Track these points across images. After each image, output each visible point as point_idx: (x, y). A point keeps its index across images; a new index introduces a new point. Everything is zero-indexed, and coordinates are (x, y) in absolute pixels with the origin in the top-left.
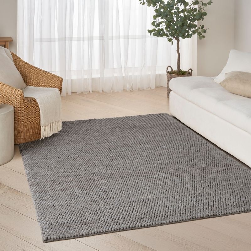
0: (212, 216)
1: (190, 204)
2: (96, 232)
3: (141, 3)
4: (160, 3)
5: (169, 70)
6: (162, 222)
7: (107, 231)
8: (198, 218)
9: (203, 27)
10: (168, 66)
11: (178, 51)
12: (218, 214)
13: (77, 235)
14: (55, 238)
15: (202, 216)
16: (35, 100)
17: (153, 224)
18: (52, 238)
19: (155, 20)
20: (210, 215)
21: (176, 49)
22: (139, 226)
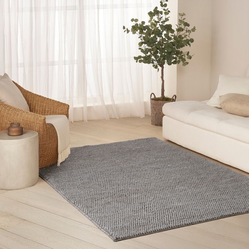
0: (237, 214)
1: (215, 207)
2: (152, 231)
3: (125, 31)
4: (147, 30)
5: (153, 97)
6: (200, 220)
7: (160, 229)
8: (226, 216)
9: (188, 53)
10: (151, 93)
11: (162, 77)
12: (240, 212)
13: (139, 234)
14: (123, 238)
15: (229, 214)
16: (52, 125)
17: (193, 222)
18: (120, 237)
19: (140, 47)
20: (235, 213)
21: (161, 75)
22: (184, 224)
